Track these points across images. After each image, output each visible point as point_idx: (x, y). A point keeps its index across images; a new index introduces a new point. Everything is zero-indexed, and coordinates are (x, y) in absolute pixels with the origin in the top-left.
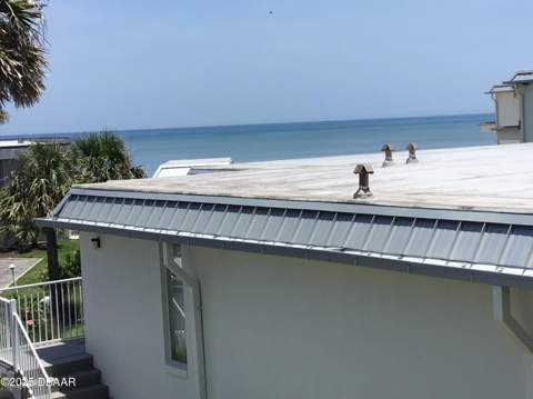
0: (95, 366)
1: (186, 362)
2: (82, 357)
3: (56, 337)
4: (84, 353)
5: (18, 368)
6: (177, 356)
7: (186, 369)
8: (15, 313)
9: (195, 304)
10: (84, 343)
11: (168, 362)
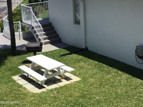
0: (52, 25)
1: (80, 24)
2: (49, 23)
3: (40, 18)
4: (49, 22)
5: (33, 25)
6: (77, 22)
7: (80, 25)
8: (31, 10)
9: (83, 7)
10: (49, 19)
11: (74, 24)
